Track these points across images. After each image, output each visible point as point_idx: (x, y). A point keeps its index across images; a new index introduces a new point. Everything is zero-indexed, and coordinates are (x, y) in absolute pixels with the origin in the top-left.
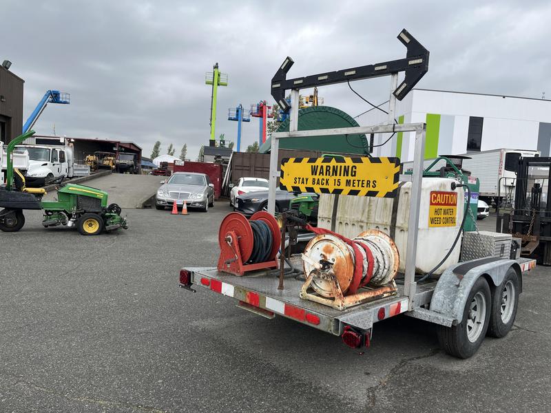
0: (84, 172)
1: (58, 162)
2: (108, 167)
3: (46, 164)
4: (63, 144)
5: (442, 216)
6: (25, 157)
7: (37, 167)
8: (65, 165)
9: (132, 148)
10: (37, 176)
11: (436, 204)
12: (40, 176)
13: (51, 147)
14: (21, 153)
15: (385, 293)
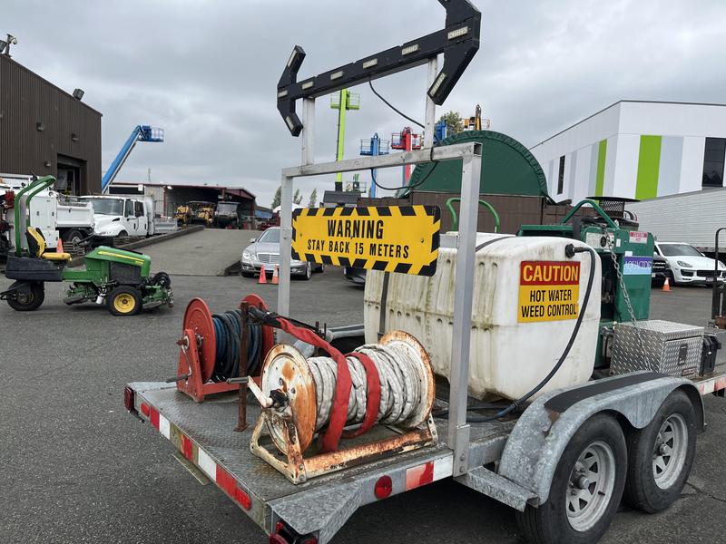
0: (170, 228)
1: (134, 217)
2: (203, 222)
3: (118, 219)
4: (142, 193)
5: (546, 302)
6: (88, 210)
7: (107, 223)
8: (143, 220)
9: (243, 195)
10: (106, 235)
11: (532, 283)
12: (109, 235)
13: (124, 198)
14: (83, 205)
15: (405, 445)
